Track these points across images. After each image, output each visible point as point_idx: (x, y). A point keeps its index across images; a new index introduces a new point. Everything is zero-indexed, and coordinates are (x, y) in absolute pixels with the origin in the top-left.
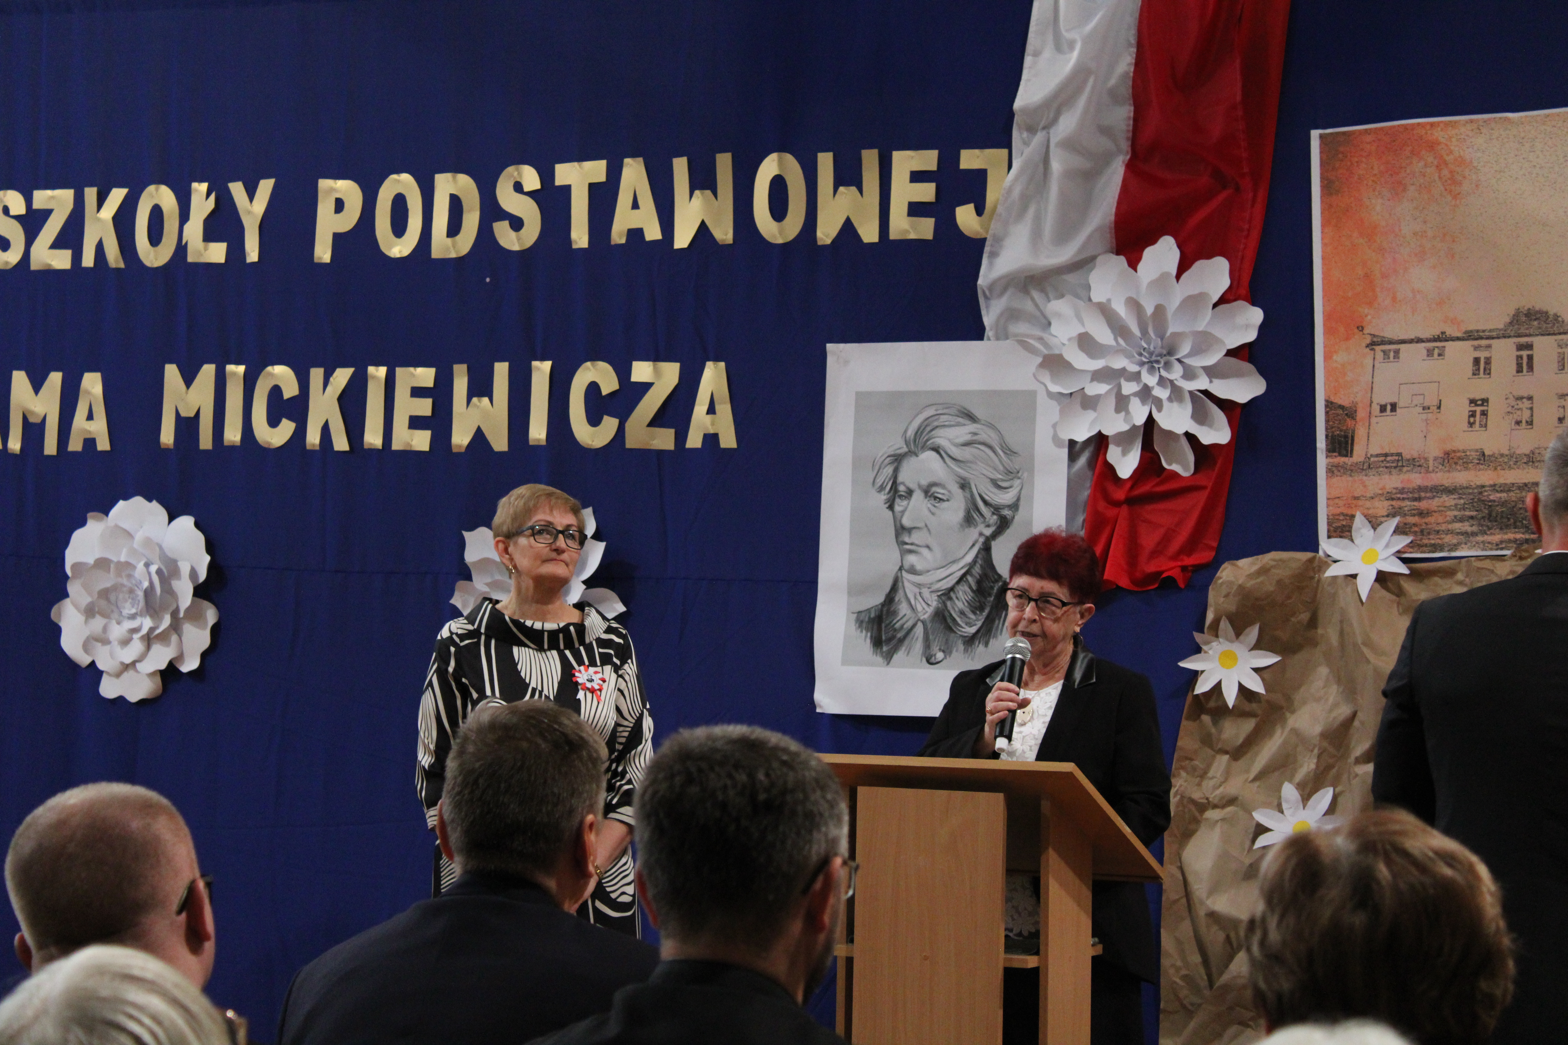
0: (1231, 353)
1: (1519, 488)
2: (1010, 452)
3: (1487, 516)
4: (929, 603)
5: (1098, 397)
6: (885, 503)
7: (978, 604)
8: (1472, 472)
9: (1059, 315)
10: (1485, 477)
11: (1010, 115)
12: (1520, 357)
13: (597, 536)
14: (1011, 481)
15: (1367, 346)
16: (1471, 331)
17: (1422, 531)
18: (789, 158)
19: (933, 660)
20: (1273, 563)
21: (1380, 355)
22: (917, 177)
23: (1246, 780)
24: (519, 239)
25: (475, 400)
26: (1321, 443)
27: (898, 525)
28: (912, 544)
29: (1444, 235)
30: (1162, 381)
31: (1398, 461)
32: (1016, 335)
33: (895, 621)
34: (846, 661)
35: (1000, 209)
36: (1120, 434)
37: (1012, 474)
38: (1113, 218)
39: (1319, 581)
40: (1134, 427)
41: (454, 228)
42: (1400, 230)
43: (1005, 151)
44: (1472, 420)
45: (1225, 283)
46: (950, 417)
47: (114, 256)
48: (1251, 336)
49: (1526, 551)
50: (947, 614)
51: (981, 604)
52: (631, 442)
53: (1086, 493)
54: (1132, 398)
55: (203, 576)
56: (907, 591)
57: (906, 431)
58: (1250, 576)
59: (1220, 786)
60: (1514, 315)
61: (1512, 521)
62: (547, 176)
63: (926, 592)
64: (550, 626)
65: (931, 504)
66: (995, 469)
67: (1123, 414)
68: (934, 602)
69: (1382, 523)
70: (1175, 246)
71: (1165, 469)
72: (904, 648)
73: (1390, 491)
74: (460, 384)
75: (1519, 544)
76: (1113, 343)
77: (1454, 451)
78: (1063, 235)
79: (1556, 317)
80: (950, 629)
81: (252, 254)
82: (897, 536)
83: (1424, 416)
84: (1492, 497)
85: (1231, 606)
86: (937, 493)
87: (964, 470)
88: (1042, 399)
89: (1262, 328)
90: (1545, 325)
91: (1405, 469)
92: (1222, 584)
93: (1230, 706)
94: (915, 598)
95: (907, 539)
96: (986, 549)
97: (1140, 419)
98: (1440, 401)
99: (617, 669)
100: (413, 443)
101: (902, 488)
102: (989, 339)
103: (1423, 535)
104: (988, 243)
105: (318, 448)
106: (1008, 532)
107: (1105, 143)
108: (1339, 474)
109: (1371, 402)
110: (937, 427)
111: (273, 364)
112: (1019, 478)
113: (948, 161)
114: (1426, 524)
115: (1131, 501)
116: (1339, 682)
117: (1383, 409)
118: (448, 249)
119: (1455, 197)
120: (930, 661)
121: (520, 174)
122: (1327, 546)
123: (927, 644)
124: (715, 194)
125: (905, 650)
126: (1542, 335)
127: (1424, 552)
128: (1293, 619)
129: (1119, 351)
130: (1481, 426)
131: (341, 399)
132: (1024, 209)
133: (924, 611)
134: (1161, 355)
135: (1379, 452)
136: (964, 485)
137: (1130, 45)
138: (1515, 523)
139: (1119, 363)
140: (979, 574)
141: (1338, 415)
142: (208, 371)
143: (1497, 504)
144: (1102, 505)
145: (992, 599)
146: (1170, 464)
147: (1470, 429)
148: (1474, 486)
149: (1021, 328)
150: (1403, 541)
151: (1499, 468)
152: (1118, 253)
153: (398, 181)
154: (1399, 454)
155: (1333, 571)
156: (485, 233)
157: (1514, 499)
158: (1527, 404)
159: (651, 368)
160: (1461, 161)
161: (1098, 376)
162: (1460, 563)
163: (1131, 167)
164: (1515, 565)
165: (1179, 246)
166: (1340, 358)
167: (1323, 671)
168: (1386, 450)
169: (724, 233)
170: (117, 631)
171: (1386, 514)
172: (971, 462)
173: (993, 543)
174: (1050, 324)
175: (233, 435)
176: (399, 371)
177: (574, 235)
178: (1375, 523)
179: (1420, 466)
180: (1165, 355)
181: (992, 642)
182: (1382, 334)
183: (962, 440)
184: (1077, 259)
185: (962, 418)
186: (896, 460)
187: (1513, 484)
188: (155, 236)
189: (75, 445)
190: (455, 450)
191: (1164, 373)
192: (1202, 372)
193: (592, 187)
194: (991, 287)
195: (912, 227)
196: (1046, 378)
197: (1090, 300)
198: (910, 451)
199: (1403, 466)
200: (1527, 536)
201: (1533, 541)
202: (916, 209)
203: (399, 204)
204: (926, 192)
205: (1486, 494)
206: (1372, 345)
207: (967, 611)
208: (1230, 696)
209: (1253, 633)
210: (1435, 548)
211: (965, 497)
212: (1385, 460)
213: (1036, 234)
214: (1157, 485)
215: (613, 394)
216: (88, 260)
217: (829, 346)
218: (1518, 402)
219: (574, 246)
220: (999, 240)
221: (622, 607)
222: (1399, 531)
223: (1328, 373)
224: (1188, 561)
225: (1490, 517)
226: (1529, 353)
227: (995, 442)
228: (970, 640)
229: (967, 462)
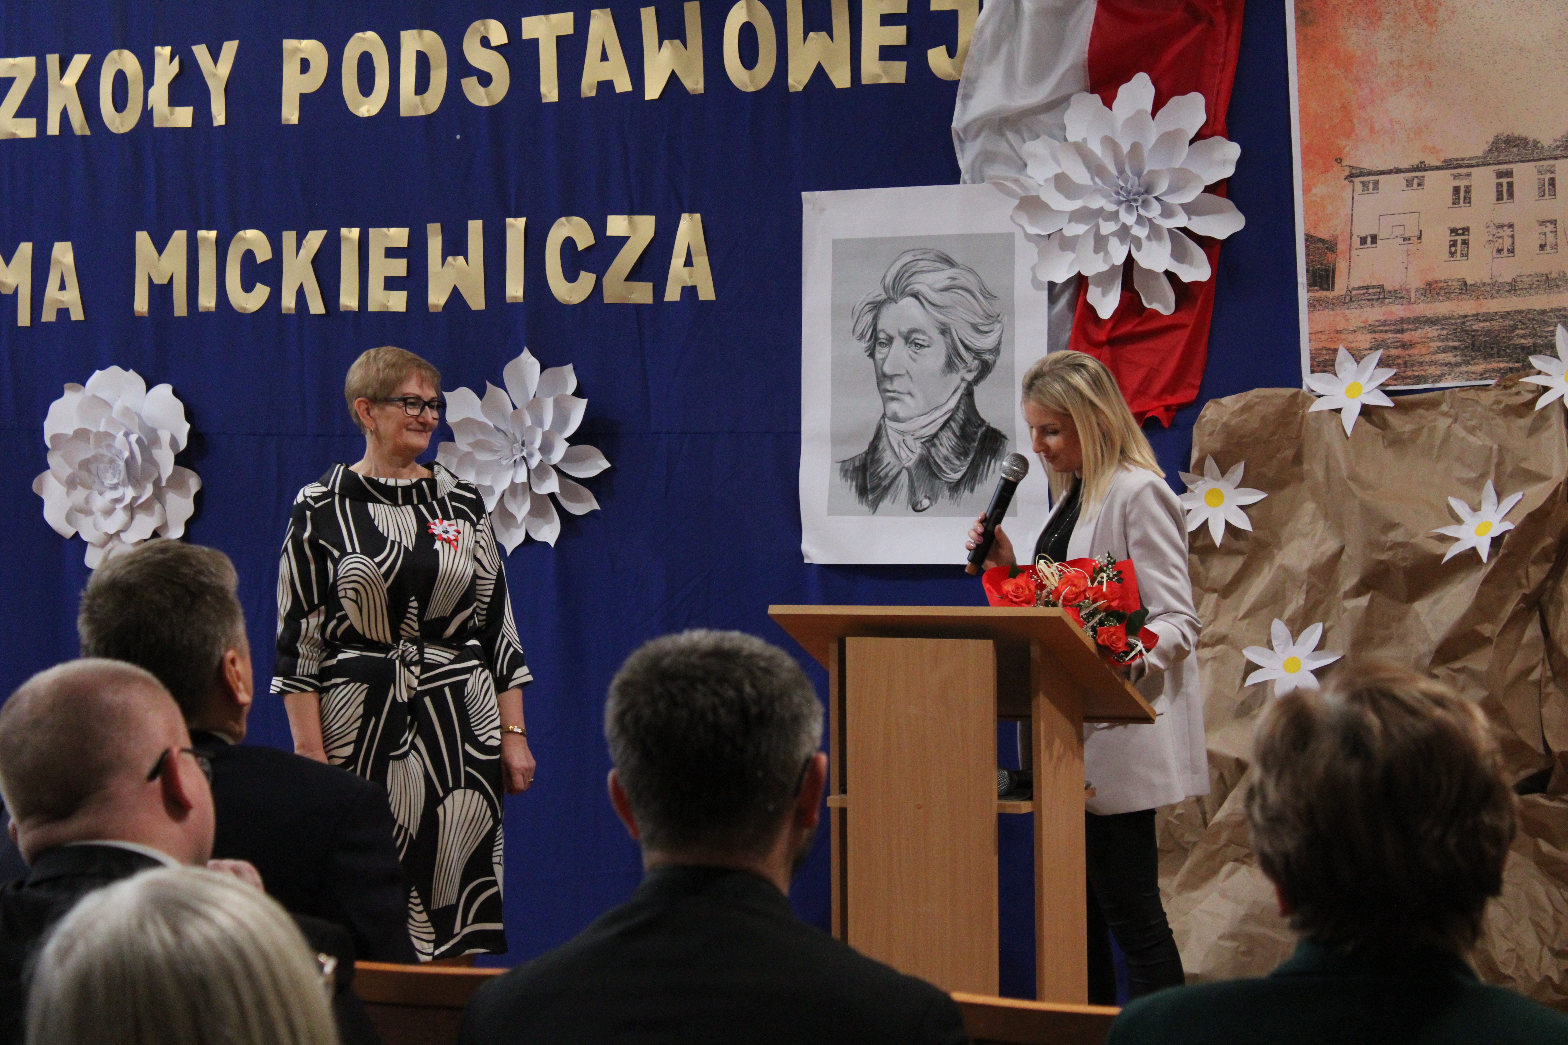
0: (1208, 189)
1: (1502, 317)
2: (989, 296)
3: (1471, 347)
4: (914, 451)
5: (1076, 238)
6: (866, 351)
7: (963, 450)
8: (1455, 302)
9: (1035, 156)
10: (1467, 307)
12: (1500, 185)
13: (578, 393)
14: (992, 325)
15: (1345, 179)
16: (1450, 160)
17: (1405, 363)
18: (758, 5)
19: (918, 507)
20: (1257, 400)
21: (1359, 187)
22: (887, 20)
23: (1235, 618)
24: (488, 95)
25: (450, 259)
26: (1302, 278)
27: (880, 371)
28: (894, 391)
29: (1421, 63)
30: (1140, 220)
31: (1380, 293)
32: (990, 179)
33: (879, 470)
34: (832, 511)
35: (972, 51)
36: (1099, 275)
37: (992, 318)
38: (1086, 56)
39: (1303, 417)
40: (1113, 267)
41: (422, 86)
42: (1377, 59)
44: (1453, 249)
45: (1201, 118)
46: (929, 262)
47: (79, 123)
48: (1229, 171)
49: (1510, 380)
50: (931, 460)
51: (966, 451)
52: (609, 297)
54: (1111, 238)
55: (183, 444)
56: (890, 438)
57: (884, 278)
58: (1234, 414)
59: (1210, 624)
60: (1493, 143)
61: (1495, 350)
62: (513, 30)
63: (909, 440)
65: (912, 350)
66: (976, 314)
67: (1102, 254)
68: (918, 450)
69: (1365, 356)
70: (1150, 83)
71: (1146, 308)
72: (889, 496)
73: (1372, 323)
74: (435, 244)
75: (1503, 373)
76: (1090, 183)
77: (1436, 282)
78: (1037, 75)
79: (1535, 143)
80: (935, 475)
81: (219, 117)
82: (879, 383)
83: (1405, 247)
84: (1474, 327)
85: (1216, 444)
86: (918, 339)
87: (944, 315)
88: (1020, 242)
89: (1240, 163)
90: (1524, 152)
91: (1387, 301)
92: (1206, 422)
93: (1218, 545)
94: (899, 446)
95: (889, 387)
96: (969, 394)
97: (1119, 259)
98: (1421, 231)
100: (389, 304)
101: (882, 335)
102: (965, 183)
103: (1407, 367)
104: (960, 85)
105: (293, 312)
106: (990, 376)
108: (1321, 308)
109: (1352, 234)
110: (915, 273)
111: (245, 228)
112: (1000, 322)
113: (919, 2)
114: (1410, 356)
115: (1113, 342)
116: (1326, 517)
117: (1363, 241)
118: (417, 107)
119: (1431, 25)
120: (916, 508)
121: (486, 29)
122: (1311, 381)
123: (913, 492)
124: (684, 43)
125: (891, 498)
126: (1522, 162)
127: (1409, 384)
128: (1278, 456)
129: (1096, 190)
130: (1462, 255)
131: (314, 262)
132: (996, 50)
133: (908, 459)
134: (1139, 194)
135: (1361, 284)
136: (944, 331)
138: (1498, 351)
139: (1097, 202)
140: (961, 419)
141: (1318, 249)
142: (180, 237)
143: (1480, 333)
145: (976, 444)
146: (1150, 303)
147: (1452, 259)
148: (1457, 316)
149: (996, 170)
150: (1386, 374)
151: (1481, 297)
152: (1092, 92)
153: (364, 39)
154: (1381, 287)
155: (1317, 406)
156: (454, 90)
157: (1497, 328)
158: (1508, 231)
159: (627, 221)
161: (1076, 216)
162: (1444, 394)
163: (1103, 4)
164: (1500, 395)
165: (1154, 83)
166: (1319, 190)
167: (1310, 506)
168: (1368, 283)
169: (695, 82)
170: (100, 502)
171: (1368, 347)
172: (950, 307)
173: (975, 388)
174: (1025, 165)
175: (207, 301)
176: (372, 232)
177: (543, 89)
178: (1358, 358)
179: (1401, 298)
180: (1143, 194)
181: (978, 487)
182: (1360, 166)
183: (940, 285)
184: (1051, 98)
185: (940, 262)
186: (876, 306)
187: (1496, 313)
188: (120, 103)
189: (49, 315)
190: (431, 310)
191: (1142, 212)
192: (1180, 208)
193: (560, 40)
194: (966, 129)
195: (884, 72)
196: (1023, 220)
197: (1066, 140)
198: (889, 298)
199: (1385, 298)
200: (1511, 365)
201: (1518, 370)
202: (887, 53)
203: (366, 63)
204: (897, 35)
205: (1468, 324)
206: (1351, 177)
207: (952, 457)
208: (1218, 534)
209: (1238, 471)
210: (1419, 379)
211: (946, 342)
212: (1367, 293)
213: (1010, 75)
214: (1139, 324)
215: (588, 249)
216: (53, 128)
217: (804, 194)
218: (1499, 230)
219: (544, 101)
220: (972, 82)
221: (606, 465)
222: (1382, 363)
223: (1307, 206)
224: (1171, 400)
225: (1473, 347)
226: (1509, 180)
227: (974, 286)
228: (955, 487)
229: (947, 307)
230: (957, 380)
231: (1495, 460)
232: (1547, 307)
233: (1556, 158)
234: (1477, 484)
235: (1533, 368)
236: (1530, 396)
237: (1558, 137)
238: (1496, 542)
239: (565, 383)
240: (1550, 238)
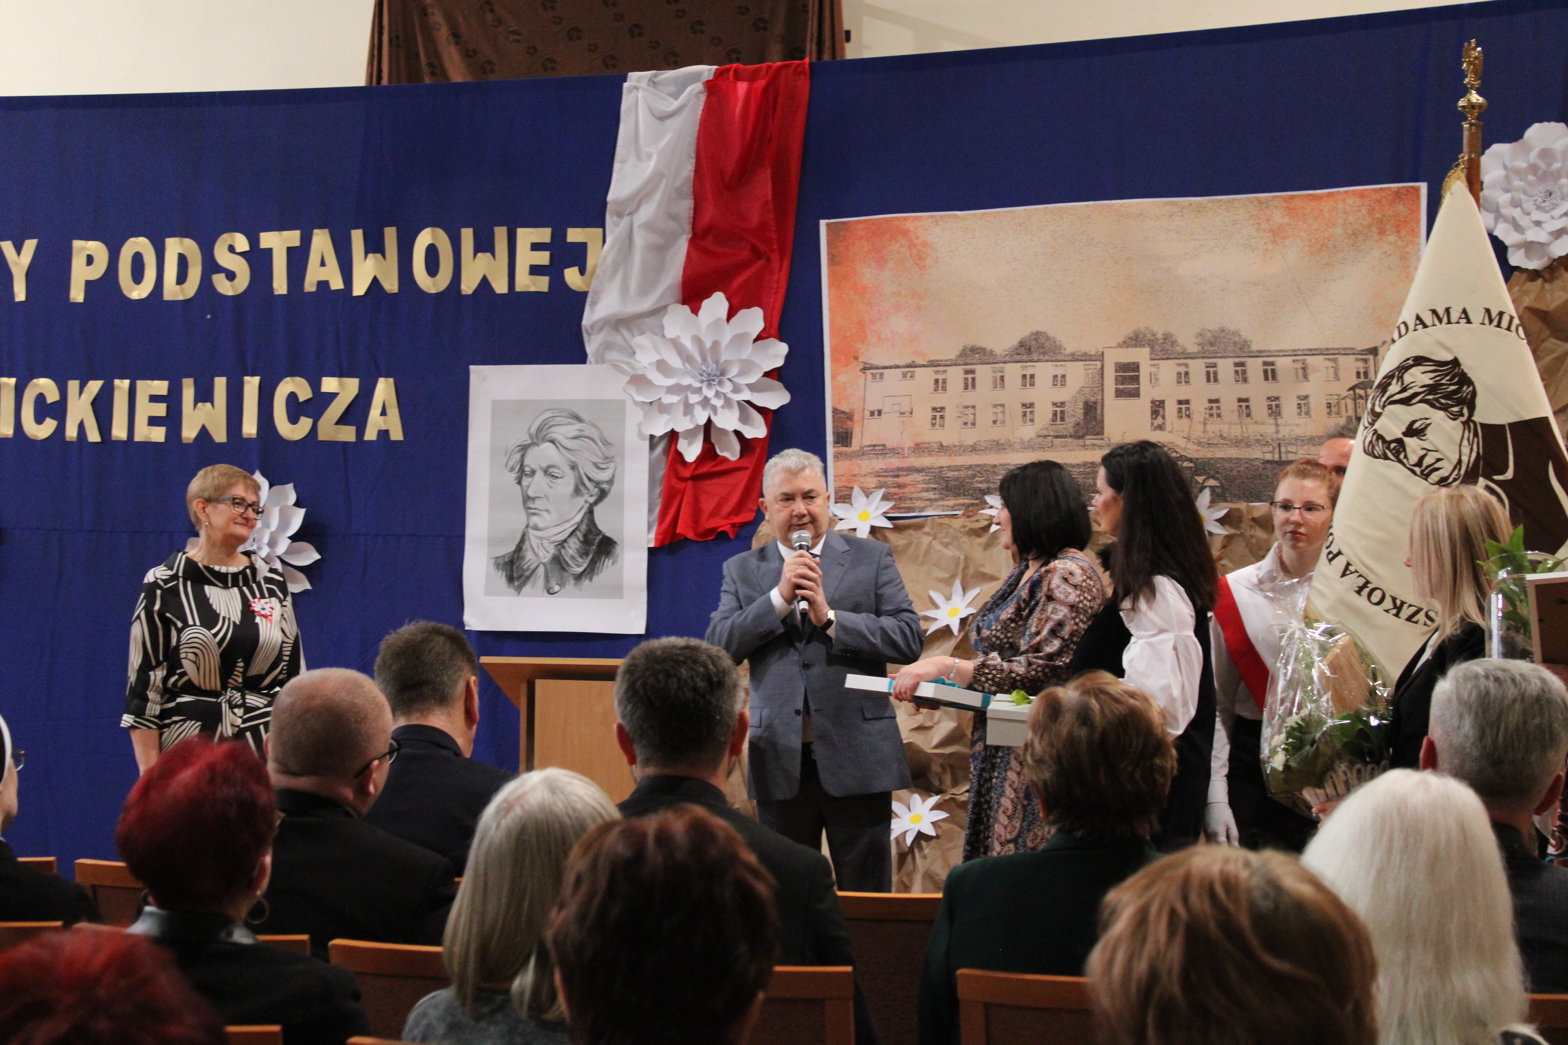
0: (767, 374)
2: (606, 443)
4: (549, 551)
5: (671, 405)
6: (516, 480)
7: (585, 551)
9: (641, 347)
10: (943, 461)
11: (604, 204)
12: (966, 379)
13: (298, 504)
14: (608, 464)
15: (861, 370)
16: (933, 361)
18: (440, 232)
19: (551, 591)
21: (869, 377)
22: (536, 247)
24: (233, 287)
25: (200, 405)
26: (830, 437)
27: (525, 495)
29: (914, 294)
30: (718, 394)
31: (883, 450)
32: (610, 361)
33: (523, 564)
34: (488, 593)
35: (599, 271)
36: (687, 431)
37: (608, 459)
38: (680, 279)
40: (698, 426)
41: (182, 278)
42: (883, 290)
43: (600, 230)
44: (934, 422)
45: (761, 325)
46: (563, 419)
48: (780, 363)
49: (972, 511)
50: (561, 558)
51: (587, 552)
52: (322, 436)
53: (661, 472)
54: (696, 405)
56: (532, 542)
57: (529, 429)
60: (963, 350)
62: (254, 241)
63: (546, 543)
64: (233, 569)
65: (549, 480)
66: (597, 456)
67: (690, 416)
68: (552, 550)
69: (871, 493)
70: (725, 299)
71: (718, 456)
72: (530, 583)
74: (188, 393)
75: (967, 506)
76: (682, 367)
77: (922, 443)
78: (645, 290)
79: (991, 352)
80: (563, 569)
81: (21, 295)
82: (524, 502)
83: (901, 419)
84: (948, 475)
86: (554, 472)
87: (574, 456)
88: (630, 406)
89: (788, 357)
90: (983, 357)
91: (888, 455)
92: (762, 535)
94: (538, 548)
95: (531, 506)
96: (590, 512)
97: (702, 421)
98: (912, 408)
99: (281, 601)
100: (152, 436)
101: (527, 469)
102: (591, 363)
104: (589, 295)
105: (75, 440)
106: (607, 500)
107: (672, 225)
109: (864, 409)
110: (553, 425)
111: (38, 377)
112: (614, 462)
113: (559, 236)
115: (695, 478)
117: (872, 414)
118: (177, 293)
119: (921, 269)
120: (550, 592)
121: (233, 240)
123: (547, 580)
124: (384, 256)
126: (982, 364)
129: (687, 373)
130: (940, 426)
131: (94, 403)
132: (615, 272)
133: (545, 557)
134: (715, 375)
135: (870, 443)
136: (574, 467)
137: (691, 157)
138: (964, 491)
139: (687, 381)
140: (585, 530)
141: (841, 418)
144: (674, 481)
145: (594, 547)
146: (722, 452)
147: (933, 428)
149: (614, 356)
150: (888, 505)
152: (684, 304)
153: (137, 243)
154: (884, 445)
156: (206, 282)
158: (971, 411)
159: (337, 382)
160: (925, 244)
161: (671, 390)
162: (926, 521)
163: (692, 242)
164: (965, 522)
165: (728, 299)
166: (842, 378)
168: (875, 442)
169: (391, 285)
172: (578, 451)
173: (595, 508)
174: (634, 353)
175: (6, 429)
176: (140, 384)
177: (276, 285)
178: (867, 493)
179: (898, 453)
180: (719, 376)
181: (595, 578)
182: (871, 362)
183: (571, 435)
184: (655, 307)
185: (571, 419)
186: (523, 448)
190: (184, 441)
191: (719, 389)
192: (746, 388)
193: (289, 250)
194: (592, 326)
195: (532, 284)
196: (632, 391)
197: (664, 336)
198: (533, 443)
199: (886, 453)
200: (972, 501)
201: (977, 505)
202: (535, 270)
203: (138, 260)
204: (543, 258)
206: (865, 369)
207: (577, 556)
210: (909, 509)
211: (574, 475)
212: (874, 449)
213: (624, 289)
214: (714, 466)
215: (307, 401)
217: (472, 368)
218: (966, 410)
219: (276, 293)
220: (597, 293)
221: (317, 557)
222: (885, 498)
223: (833, 389)
224: (736, 520)
225: (947, 489)
226: (973, 376)
227: (596, 437)
228: (579, 577)
229: (576, 450)
230: (582, 502)
231: (961, 566)
232: (997, 463)
233: (1005, 362)
234: (949, 582)
235: (987, 503)
236: (986, 523)
237: (1007, 348)
238: (963, 621)
239: (287, 498)
240: (1000, 416)
